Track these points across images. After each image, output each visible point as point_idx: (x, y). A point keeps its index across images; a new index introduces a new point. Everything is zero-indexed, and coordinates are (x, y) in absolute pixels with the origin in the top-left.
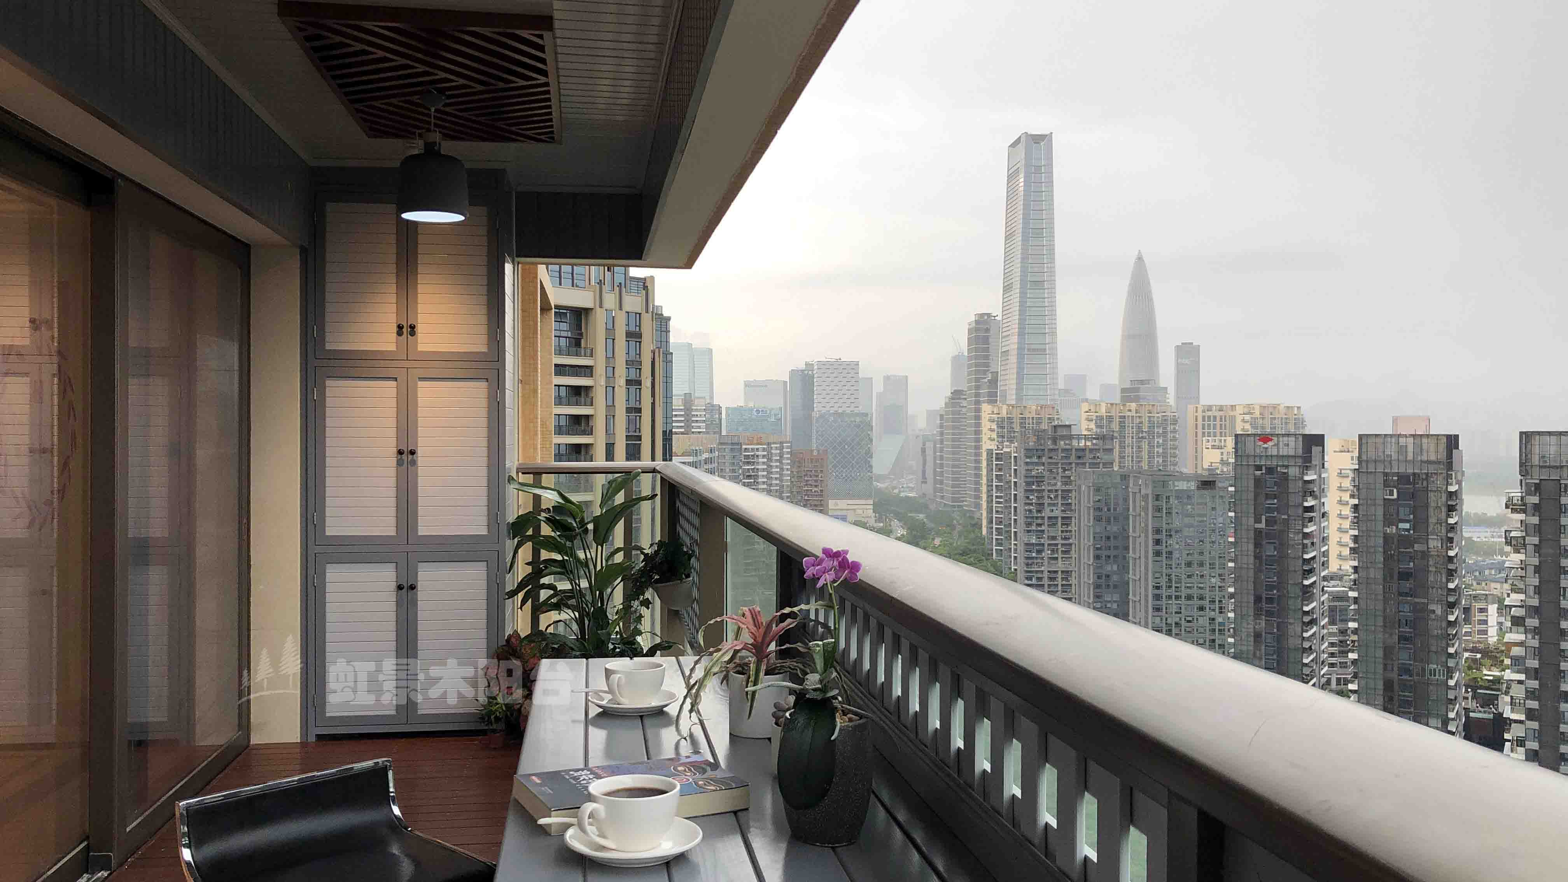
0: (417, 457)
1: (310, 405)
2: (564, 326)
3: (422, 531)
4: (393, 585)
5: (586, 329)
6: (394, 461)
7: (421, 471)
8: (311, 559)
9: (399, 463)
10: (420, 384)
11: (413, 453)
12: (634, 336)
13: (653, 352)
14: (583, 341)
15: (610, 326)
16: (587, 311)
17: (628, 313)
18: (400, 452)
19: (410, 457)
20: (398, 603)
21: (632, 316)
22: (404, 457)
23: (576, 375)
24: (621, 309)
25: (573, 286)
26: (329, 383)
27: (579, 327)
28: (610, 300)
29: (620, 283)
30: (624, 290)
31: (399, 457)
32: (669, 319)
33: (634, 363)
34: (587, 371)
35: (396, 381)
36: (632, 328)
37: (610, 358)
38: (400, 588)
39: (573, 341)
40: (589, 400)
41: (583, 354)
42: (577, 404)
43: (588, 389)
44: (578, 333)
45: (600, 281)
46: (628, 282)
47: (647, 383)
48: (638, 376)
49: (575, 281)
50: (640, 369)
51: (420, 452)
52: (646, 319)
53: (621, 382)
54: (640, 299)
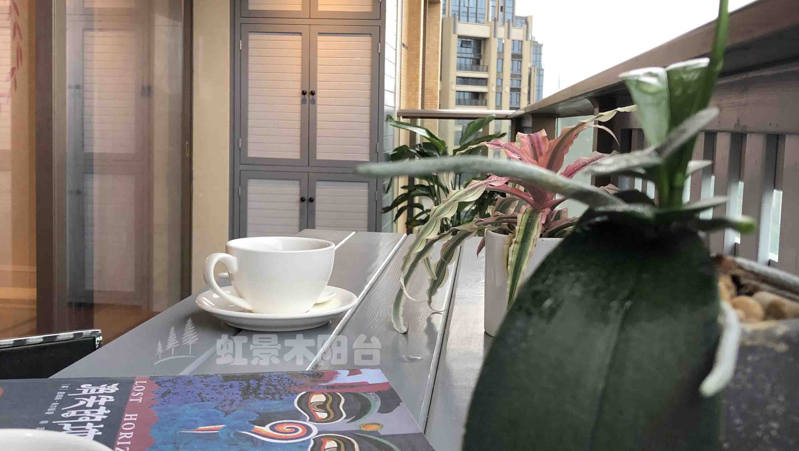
0: (316, 97)
1: (237, 56)
2: (470, 50)
3: (320, 156)
4: (298, 198)
5: (484, 53)
6: (298, 100)
7: (319, 108)
8: (237, 173)
9: (303, 101)
10: (320, 38)
11: (313, 93)
12: (517, 57)
13: (530, 69)
14: (481, 62)
15: (501, 50)
16: (485, 39)
17: (513, 40)
18: (304, 93)
19: (311, 97)
20: (301, 212)
21: (516, 43)
22: (307, 96)
23: (477, 84)
24: (509, 38)
25: (476, 22)
26: (252, 36)
27: (479, 51)
28: (501, 32)
29: (509, 20)
30: (511, 24)
31: (303, 96)
32: (541, 46)
33: (516, 76)
34: (484, 81)
35: (301, 35)
36: (516, 51)
37: (500, 74)
38: (302, 200)
39: (475, 60)
40: (484, 102)
41: (481, 70)
42: (476, 104)
43: (483, 94)
44: (479, 55)
45: (495, 18)
46: (514, 19)
47: (525, 90)
48: (519, 84)
49: (478, 19)
50: (520, 81)
51: (319, 93)
52: (526, 45)
53: (507, 90)
54: (522, 30)
